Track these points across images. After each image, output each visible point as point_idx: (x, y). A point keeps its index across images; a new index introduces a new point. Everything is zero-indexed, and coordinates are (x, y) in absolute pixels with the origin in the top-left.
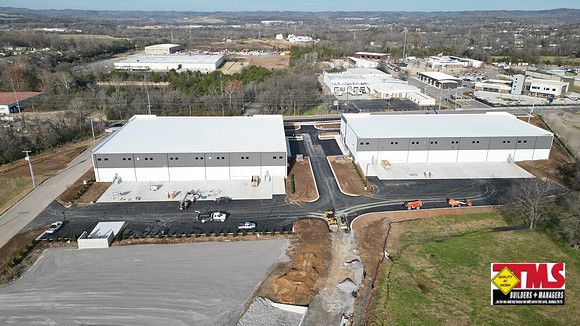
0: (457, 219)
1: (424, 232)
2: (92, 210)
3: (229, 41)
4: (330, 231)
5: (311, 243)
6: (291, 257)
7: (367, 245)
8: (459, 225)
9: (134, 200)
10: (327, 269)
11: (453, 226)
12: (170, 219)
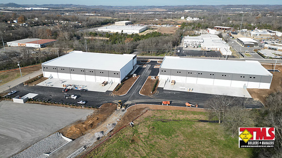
0: (184, 112)
1: (161, 117)
2: (32, 88)
3: (157, 19)
4: (116, 110)
5: (102, 114)
6: (88, 118)
7: (126, 118)
8: (182, 116)
9: (50, 86)
10: (98, 125)
11: (178, 116)
12: (56, 95)
